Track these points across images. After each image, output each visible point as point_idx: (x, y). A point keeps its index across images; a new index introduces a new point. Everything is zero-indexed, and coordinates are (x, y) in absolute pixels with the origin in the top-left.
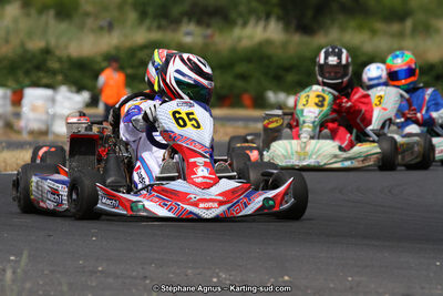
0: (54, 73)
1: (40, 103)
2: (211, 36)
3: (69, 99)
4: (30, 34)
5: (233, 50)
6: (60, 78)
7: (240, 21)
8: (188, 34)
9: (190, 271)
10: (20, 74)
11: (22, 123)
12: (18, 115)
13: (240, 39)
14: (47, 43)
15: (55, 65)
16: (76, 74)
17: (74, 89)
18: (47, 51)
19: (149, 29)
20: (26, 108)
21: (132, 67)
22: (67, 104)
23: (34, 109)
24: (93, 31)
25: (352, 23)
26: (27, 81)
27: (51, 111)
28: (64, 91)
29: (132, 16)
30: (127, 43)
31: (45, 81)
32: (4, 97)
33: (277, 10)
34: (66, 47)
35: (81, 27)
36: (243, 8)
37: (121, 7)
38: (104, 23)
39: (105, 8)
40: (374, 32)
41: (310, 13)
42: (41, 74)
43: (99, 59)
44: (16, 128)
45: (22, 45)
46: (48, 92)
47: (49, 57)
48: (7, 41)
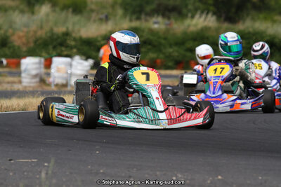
0: (71, 48)
1: (62, 66)
2: (170, 24)
3: (81, 64)
4: (56, 24)
5: (185, 33)
6: (75, 50)
7: (190, 15)
8: (155, 23)
9: (158, 173)
10: (51, 47)
11: (51, 80)
12: (49, 74)
13: (189, 26)
14: (67, 28)
15: (73, 43)
16: (86, 48)
17: (84, 58)
18: (67, 34)
19: (131, 20)
20: (53, 70)
22: (79, 67)
23: (58, 70)
24: (95, 21)
25: (261, 16)
26: (54, 53)
27: (69, 72)
28: (77, 59)
29: (120, 12)
31: (65, 53)
32: (40, 63)
33: (212, 8)
34: (79, 31)
35: (89, 19)
36: (190, 7)
37: (113, 6)
38: (103, 16)
39: (103, 7)
40: (274, 22)
41: (233, 10)
42: (63, 49)
43: (99, 39)
44: (47, 82)
45: (52, 30)
46: (68, 60)
47: (68, 38)
48: (41, 28)
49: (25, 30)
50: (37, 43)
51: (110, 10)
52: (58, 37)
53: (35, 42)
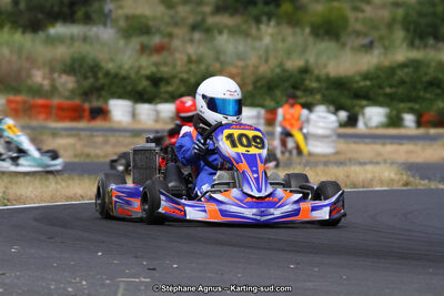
0: (311, 92)
3: (325, 118)
6: (318, 97)
10: (278, 93)
11: (276, 142)
12: (272, 135)
14: (307, 62)
15: (315, 85)
16: (334, 93)
17: (332, 108)
18: (305, 71)
21: (391, 87)
22: (321, 124)
24: (353, 49)
28: (321, 110)
29: (399, 34)
30: (386, 63)
31: (301, 100)
32: (258, 117)
34: (325, 66)
37: (390, 26)
38: (365, 41)
39: (375, 27)
42: (300, 93)
43: (358, 78)
45: (281, 65)
47: (307, 76)
48: (267, 61)
49: (240, 64)
50: (259, 84)
51: (384, 32)
52: (291, 76)
53: (255, 83)
